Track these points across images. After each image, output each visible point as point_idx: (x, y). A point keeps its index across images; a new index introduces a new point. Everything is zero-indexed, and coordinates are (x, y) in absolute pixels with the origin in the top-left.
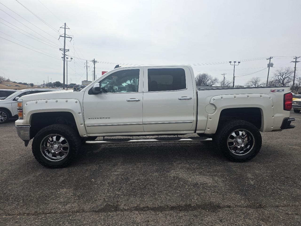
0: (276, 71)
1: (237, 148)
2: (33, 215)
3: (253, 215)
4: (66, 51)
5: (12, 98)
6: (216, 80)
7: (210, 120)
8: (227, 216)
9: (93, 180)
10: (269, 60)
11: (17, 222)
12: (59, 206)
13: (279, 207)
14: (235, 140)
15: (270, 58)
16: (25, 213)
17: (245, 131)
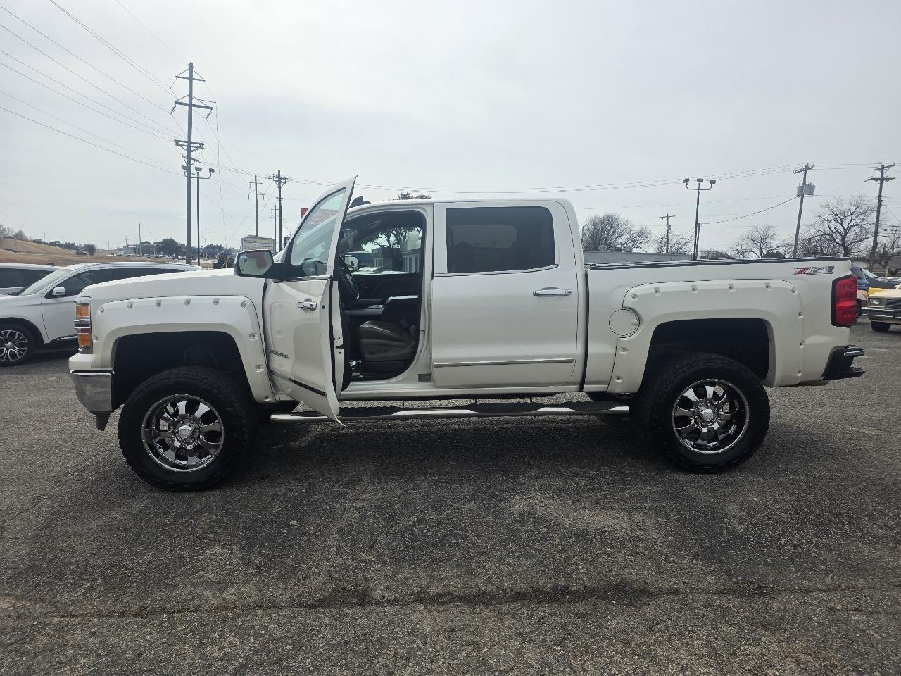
0: (823, 206)
1: (699, 432)
2: (136, 616)
3: (737, 612)
4: (192, 149)
5: (42, 291)
6: (642, 233)
7: (622, 353)
8: (669, 615)
9: (294, 522)
10: (801, 175)
11: (93, 634)
12: (205, 592)
13: (811, 592)
14: (694, 411)
15: (806, 169)
16: (113, 611)
17: (722, 385)
